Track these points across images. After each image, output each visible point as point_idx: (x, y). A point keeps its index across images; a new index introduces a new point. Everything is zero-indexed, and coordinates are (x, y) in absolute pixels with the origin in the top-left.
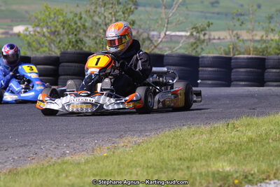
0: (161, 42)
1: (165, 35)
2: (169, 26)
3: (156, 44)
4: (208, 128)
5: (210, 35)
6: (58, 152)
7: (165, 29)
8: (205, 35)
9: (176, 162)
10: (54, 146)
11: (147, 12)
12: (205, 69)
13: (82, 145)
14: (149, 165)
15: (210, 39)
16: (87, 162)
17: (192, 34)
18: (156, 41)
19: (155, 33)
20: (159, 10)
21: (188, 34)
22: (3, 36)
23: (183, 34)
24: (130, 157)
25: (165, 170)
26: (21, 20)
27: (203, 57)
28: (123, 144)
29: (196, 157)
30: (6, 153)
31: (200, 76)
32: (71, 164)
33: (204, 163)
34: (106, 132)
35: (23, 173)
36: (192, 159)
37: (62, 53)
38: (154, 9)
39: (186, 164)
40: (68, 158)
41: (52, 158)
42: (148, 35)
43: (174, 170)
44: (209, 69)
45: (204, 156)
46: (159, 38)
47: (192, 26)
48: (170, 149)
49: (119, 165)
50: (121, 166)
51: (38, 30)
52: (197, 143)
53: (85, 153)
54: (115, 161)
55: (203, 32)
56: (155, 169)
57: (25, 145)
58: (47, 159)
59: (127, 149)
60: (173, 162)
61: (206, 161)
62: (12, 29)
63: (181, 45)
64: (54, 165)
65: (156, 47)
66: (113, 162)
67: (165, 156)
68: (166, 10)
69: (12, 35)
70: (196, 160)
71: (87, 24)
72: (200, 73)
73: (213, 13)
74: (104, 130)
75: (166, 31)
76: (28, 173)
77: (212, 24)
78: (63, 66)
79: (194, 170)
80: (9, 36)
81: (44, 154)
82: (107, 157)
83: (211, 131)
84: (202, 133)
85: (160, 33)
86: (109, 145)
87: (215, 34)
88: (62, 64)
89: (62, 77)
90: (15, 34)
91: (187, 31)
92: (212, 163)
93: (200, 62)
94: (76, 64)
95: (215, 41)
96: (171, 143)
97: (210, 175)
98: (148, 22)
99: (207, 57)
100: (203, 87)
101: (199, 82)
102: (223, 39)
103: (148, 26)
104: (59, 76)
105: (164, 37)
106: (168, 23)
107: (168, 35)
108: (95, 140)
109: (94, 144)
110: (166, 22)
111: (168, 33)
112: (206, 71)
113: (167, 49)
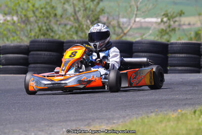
0: (131, 28)
1: (135, 21)
2: (138, 12)
3: (125, 31)
5: (180, 21)
7: (134, 16)
8: (175, 22)
12: (174, 55)
15: (180, 25)
17: (162, 21)
18: (126, 28)
19: (125, 20)
21: (159, 20)
23: (154, 20)
27: (172, 44)
31: (169, 62)
37: (32, 42)
42: (118, 22)
44: (178, 55)
47: (163, 13)
51: (9, 18)
63: (151, 32)
65: (125, 34)
72: (169, 59)
75: (136, 17)
78: (33, 54)
85: (130, 19)
87: (185, 20)
88: (32, 52)
91: (156, 17)
93: (169, 49)
94: (46, 53)
95: (185, 27)
98: (117, 9)
99: (176, 44)
100: (173, 73)
101: (168, 68)
102: (194, 24)
103: (117, 13)
104: (29, 64)
105: (133, 24)
106: (137, 10)
107: (138, 22)
108: (62, 128)
109: (61, 132)
110: (136, 9)
111: (137, 19)
112: (175, 57)
113: (137, 35)
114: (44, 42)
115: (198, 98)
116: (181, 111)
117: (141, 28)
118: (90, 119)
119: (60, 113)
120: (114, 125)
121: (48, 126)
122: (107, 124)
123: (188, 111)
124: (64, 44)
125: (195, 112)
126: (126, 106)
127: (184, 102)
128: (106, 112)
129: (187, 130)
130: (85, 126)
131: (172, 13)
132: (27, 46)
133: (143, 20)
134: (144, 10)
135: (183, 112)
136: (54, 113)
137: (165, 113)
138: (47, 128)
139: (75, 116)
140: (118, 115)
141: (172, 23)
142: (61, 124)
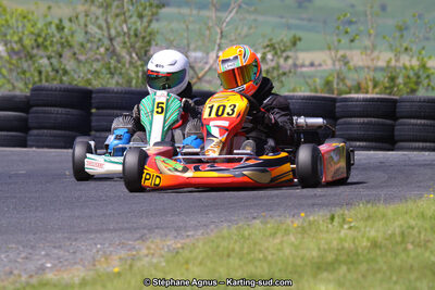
0: (210, 69)
2: (223, 41)
3: (200, 75)
4: (297, 223)
6: (31, 266)
7: (216, 47)
8: (287, 58)
10: (23, 255)
13: (74, 253)
15: (295, 65)
16: (84, 283)
18: (201, 68)
19: (199, 54)
20: (205, 13)
28: (145, 251)
32: (55, 286)
34: (115, 230)
37: (33, 90)
38: (195, 12)
40: (49, 275)
41: (20, 276)
46: (207, 63)
48: (231, 260)
52: (279, 250)
53: (79, 266)
54: (133, 282)
55: (284, 55)
58: (12, 278)
65: (199, 79)
66: (129, 283)
68: (219, 14)
73: (303, 20)
74: (111, 227)
75: (220, 48)
77: (300, 39)
78: (36, 112)
81: (7, 268)
82: (119, 274)
83: (303, 228)
84: (287, 232)
85: (208, 54)
86: (123, 253)
87: (304, 57)
88: (35, 109)
89: (35, 132)
94: (60, 110)
96: (233, 250)
98: (185, 35)
102: (320, 65)
103: (185, 42)
104: (30, 129)
106: (222, 37)
108: (96, 244)
109: (94, 251)
110: (219, 36)
114: (56, 90)
115: (335, 195)
116: (306, 216)
118: (144, 228)
119: (90, 217)
120: (187, 241)
121: (69, 239)
122: (176, 237)
123: (319, 216)
124: (94, 95)
125: (332, 218)
126: (207, 206)
127: (310, 202)
128: (172, 215)
129: (319, 249)
130: (135, 240)
132: (26, 97)
134: (233, 38)
135: (311, 218)
136: (79, 217)
137: (278, 219)
138: (68, 243)
139: (117, 223)
140: (196, 223)
141: (282, 61)
142: (93, 236)
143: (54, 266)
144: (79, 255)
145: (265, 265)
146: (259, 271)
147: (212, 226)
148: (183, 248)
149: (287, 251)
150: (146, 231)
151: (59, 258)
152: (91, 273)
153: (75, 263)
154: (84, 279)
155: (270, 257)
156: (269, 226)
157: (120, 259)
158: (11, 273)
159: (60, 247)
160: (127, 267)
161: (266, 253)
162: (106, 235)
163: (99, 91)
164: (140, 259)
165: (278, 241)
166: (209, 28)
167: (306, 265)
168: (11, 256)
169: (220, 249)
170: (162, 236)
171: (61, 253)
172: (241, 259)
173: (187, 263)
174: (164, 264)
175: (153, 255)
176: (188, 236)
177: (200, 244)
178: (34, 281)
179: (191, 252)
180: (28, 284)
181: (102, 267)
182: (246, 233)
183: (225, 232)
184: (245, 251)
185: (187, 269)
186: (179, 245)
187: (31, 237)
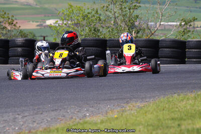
0: (157, 29)
1: (160, 24)
2: (163, 18)
3: (153, 32)
4: (193, 95)
5: (194, 24)
6: (80, 115)
7: (160, 20)
8: (190, 25)
9: (169, 122)
10: (77, 110)
11: (146, 7)
12: (190, 50)
13: (99, 109)
14: (149, 123)
16: (102, 122)
17: (181, 25)
18: (153, 29)
19: (152, 23)
20: (155, 6)
21: (178, 24)
22: (39, 27)
24: (134, 118)
25: (161, 127)
26: (52, 15)
27: (189, 41)
28: (128, 108)
29: (185, 117)
30: (42, 116)
31: (187, 55)
32: (90, 123)
33: (190, 122)
34: (116, 99)
35: (54, 131)
36: (181, 119)
38: (152, 6)
39: (177, 123)
40: (88, 119)
41: (76, 119)
42: (147, 25)
43: (167, 127)
44: (194, 50)
45: (191, 116)
46: (156, 27)
47: (181, 19)
48: (164, 111)
49: (126, 124)
50: (128, 125)
52: (185, 107)
53: (100, 115)
54: (123, 121)
56: (153, 126)
57: (56, 110)
58: (72, 120)
59: (132, 112)
60: (167, 122)
61: (192, 120)
62: (45, 22)
63: (172, 33)
64: (77, 124)
65: (153, 34)
66: (121, 122)
67: (161, 117)
68: (160, 6)
69: (45, 26)
70: (185, 120)
71: (101, 17)
72: (187, 53)
73: (197, 8)
74: (114, 98)
75: (160, 22)
76: (58, 131)
79: (183, 127)
80: (43, 27)
81: (70, 116)
82: (117, 118)
83: (195, 97)
84: (188, 99)
85: (156, 23)
86: (119, 109)
87: (198, 24)
90: (48, 26)
91: (176, 22)
92: (196, 122)
93: (187, 45)
95: (198, 29)
96: (165, 107)
97: (195, 131)
98: (147, 15)
99: (192, 41)
100: (190, 64)
101: (186, 60)
103: (147, 18)
105: (159, 26)
106: (162, 16)
107: (163, 24)
108: (108, 105)
109: (107, 108)
111: (162, 23)
112: (191, 52)
113: (162, 35)
114: (92, 40)
117: (165, 30)
121: (97, 103)
122: (142, 102)
124: (108, 42)
131: (188, 19)
133: (166, 24)
138: (96, 105)
139: (117, 96)
141: (188, 26)
142: (106, 102)
143: (90, 115)
144: (100, 110)
145: (179, 113)
146: (176, 116)
147: (157, 97)
148: (144, 106)
149: (188, 107)
150: (129, 100)
151: (92, 111)
152: (106, 118)
153: (99, 114)
154: (102, 120)
155: (181, 110)
156: (181, 96)
157: (118, 112)
158: (72, 118)
159: (92, 107)
160: (121, 115)
161: (179, 108)
162: (111, 101)
163: (110, 40)
164: (126, 111)
165: (184, 103)
166: (157, 13)
167: (196, 113)
168: (72, 111)
169: (160, 107)
170: (135, 101)
171: (93, 109)
172: (168, 111)
173: (146, 113)
174: (136, 113)
175: (132, 109)
176: (147, 101)
177: (151, 105)
178: (81, 121)
179: (147, 108)
180: (79, 122)
181: (110, 115)
182: (171, 100)
183: (162, 99)
184: (171, 107)
185: (146, 116)
186: (143, 105)
187: (80, 102)
